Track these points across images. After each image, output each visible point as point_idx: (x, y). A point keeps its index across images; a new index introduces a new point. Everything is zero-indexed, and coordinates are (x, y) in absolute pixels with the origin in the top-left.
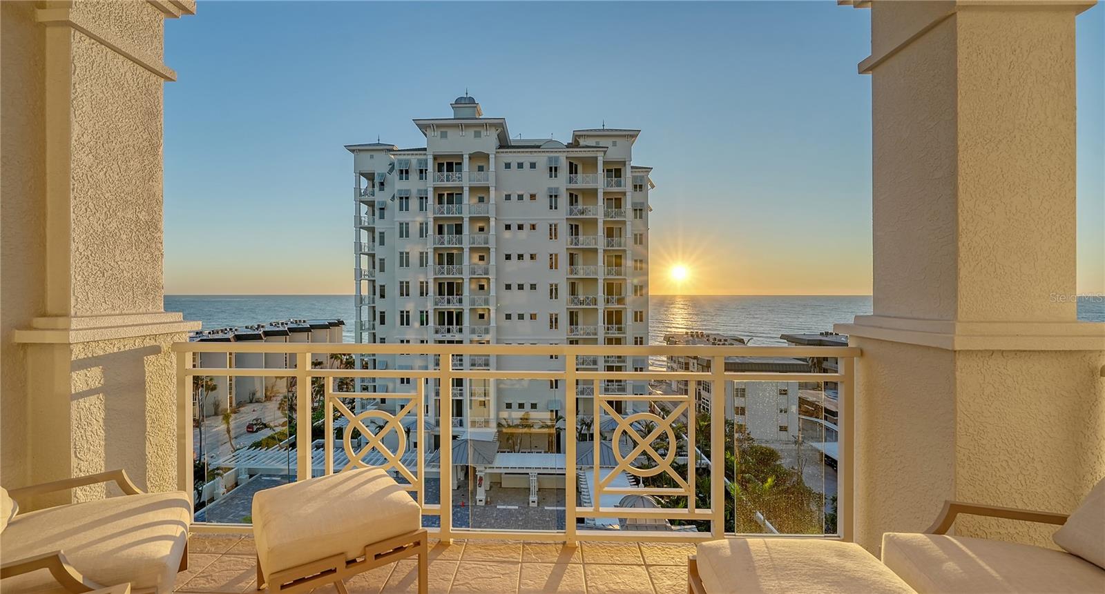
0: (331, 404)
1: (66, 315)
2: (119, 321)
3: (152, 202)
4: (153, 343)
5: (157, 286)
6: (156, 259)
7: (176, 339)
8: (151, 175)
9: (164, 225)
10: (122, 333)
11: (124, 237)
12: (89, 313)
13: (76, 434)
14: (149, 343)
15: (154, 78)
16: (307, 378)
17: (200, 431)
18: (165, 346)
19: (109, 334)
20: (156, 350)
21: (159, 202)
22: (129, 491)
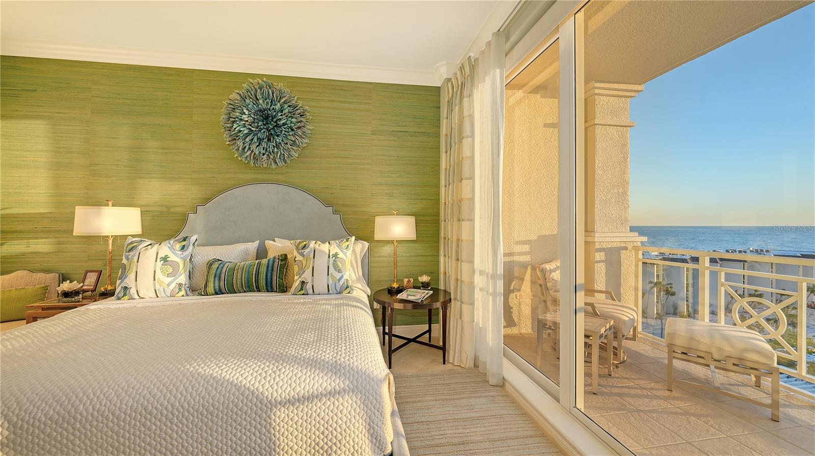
0: (723, 289)
1: (594, 232)
2: (611, 235)
3: (624, 184)
4: (624, 245)
5: (627, 220)
6: (626, 209)
7: (635, 244)
8: (623, 172)
9: (629, 193)
10: (612, 239)
11: (613, 200)
12: (601, 231)
13: (596, 276)
14: (623, 245)
15: (625, 129)
16: (706, 271)
17: (662, 322)
18: (630, 247)
19: (607, 239)
20: (626, 248)
21: (628, 183)
22: (613, 299)
